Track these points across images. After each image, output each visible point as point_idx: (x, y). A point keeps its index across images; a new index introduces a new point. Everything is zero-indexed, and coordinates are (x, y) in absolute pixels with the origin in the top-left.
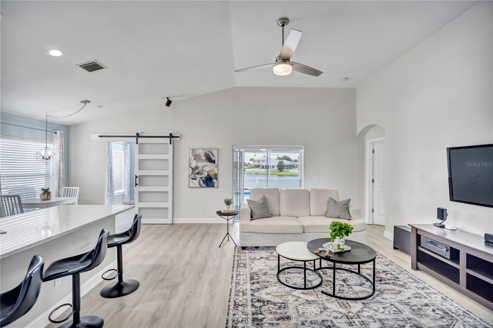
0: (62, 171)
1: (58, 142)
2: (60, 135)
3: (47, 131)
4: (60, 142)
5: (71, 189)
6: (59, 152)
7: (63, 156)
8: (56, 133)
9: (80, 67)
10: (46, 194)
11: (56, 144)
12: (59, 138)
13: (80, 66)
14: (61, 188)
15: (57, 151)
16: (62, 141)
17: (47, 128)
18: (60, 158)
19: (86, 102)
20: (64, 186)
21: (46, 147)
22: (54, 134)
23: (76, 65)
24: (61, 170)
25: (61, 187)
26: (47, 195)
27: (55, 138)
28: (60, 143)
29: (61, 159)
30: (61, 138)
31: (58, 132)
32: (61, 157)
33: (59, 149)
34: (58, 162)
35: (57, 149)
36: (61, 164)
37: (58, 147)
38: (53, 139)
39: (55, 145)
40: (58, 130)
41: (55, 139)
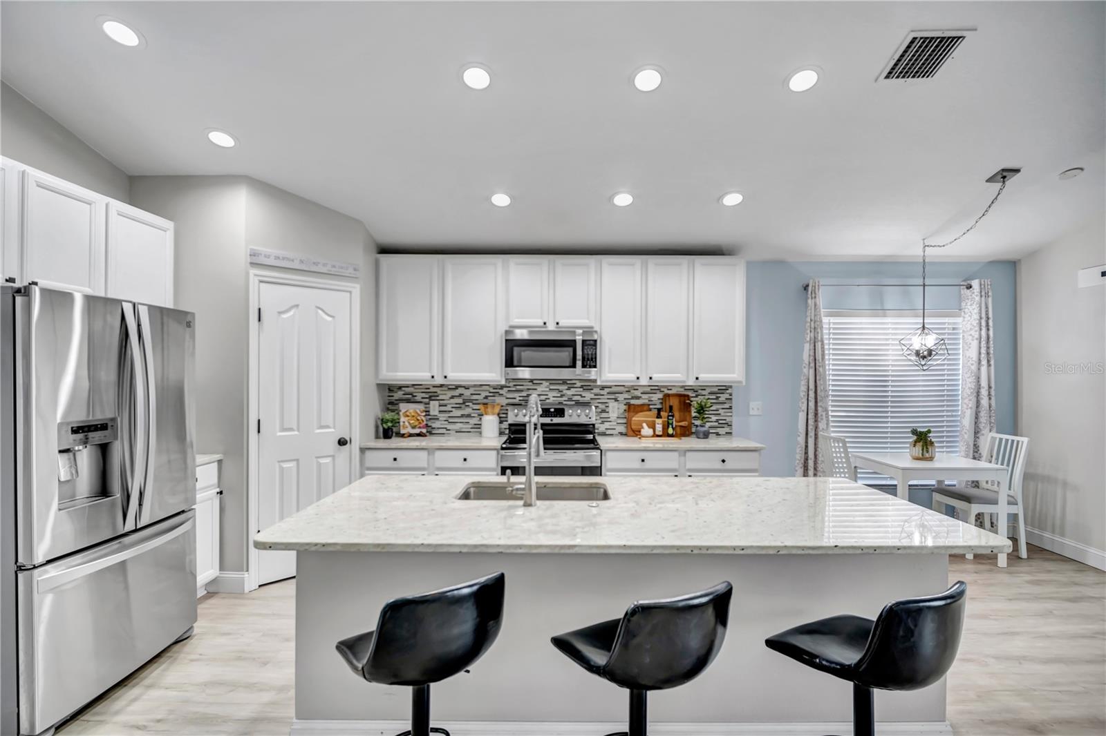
0: (987, 388)
1: (974, 309)
2: (978, 290)
3: (924, 285)
4: (980, 310)
5: (1010, 442)
6: (977, 336)
7: (988, 348)
8: (969, 287)
9: (888, 80)
10: (921, 444)
11: (969, 316)
12: (977, 299)
13: (887, 77)
14: (983, 435)
15: (971, 335)
16: (987, 307)
17: (924, 278)
18: (980, 353)
19: (1005, 174)
20: (995, 429)
21: (921, 326)
22: (965, 292)
23: (876, 80)
24: (982, 385)
25: (983, 432)
26: (923, 446)
27: (968, 299)
28: (980, 313)
29: (983, 356)
30: (983, 298)
31: (975, 284)
32: (983, 351)
33: (977, 328)
34: (972, 364)
35: (971, 329)
36: (984, 369)
37: (975, 325)
38: (963, 304)
39: (967, 318)
40: (973, 280)
41: (969, 304)
